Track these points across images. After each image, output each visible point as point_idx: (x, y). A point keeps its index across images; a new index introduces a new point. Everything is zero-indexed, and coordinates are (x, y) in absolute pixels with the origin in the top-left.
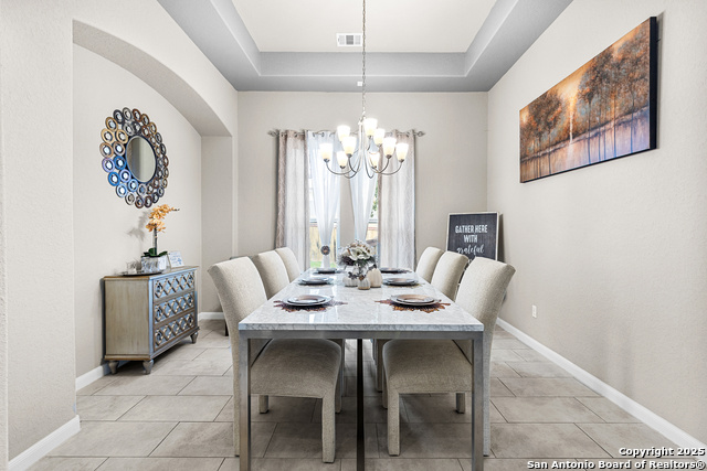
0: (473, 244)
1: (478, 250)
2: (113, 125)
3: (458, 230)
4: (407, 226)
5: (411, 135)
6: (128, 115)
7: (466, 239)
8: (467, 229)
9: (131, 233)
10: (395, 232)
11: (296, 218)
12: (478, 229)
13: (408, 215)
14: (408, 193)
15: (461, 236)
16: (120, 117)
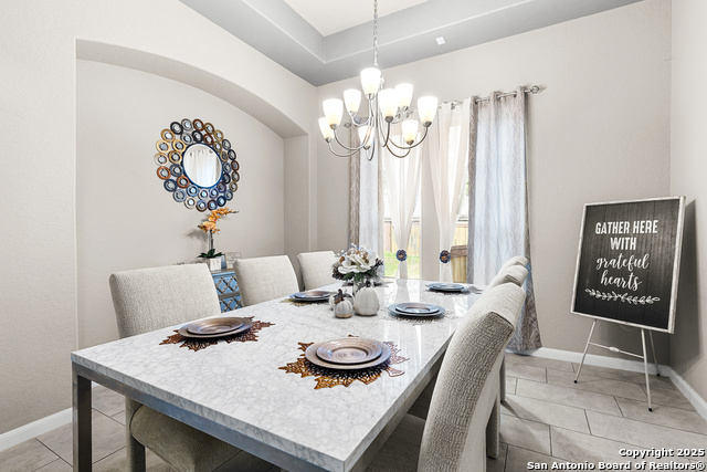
0: (626, 254)
1: (637, 263)
2: (169, 136)
3: (600, 229)
4: (515, 225)
5: (520, 97)
6: (188, 125)
7: (615, 244)
8: (616, 227)
9: (192, 234)
10: (494, 233)
11: (370, 218)
12: (638, 227)
13: (515, 208)
14: (515, 178)
15: (605, 238)
16: (177, 128)
